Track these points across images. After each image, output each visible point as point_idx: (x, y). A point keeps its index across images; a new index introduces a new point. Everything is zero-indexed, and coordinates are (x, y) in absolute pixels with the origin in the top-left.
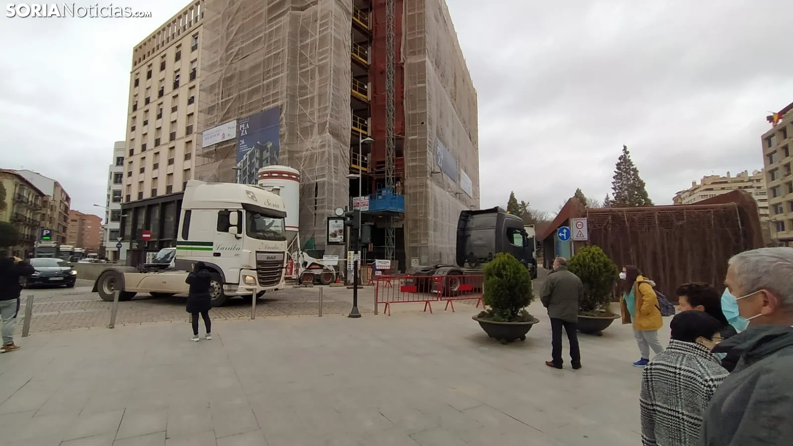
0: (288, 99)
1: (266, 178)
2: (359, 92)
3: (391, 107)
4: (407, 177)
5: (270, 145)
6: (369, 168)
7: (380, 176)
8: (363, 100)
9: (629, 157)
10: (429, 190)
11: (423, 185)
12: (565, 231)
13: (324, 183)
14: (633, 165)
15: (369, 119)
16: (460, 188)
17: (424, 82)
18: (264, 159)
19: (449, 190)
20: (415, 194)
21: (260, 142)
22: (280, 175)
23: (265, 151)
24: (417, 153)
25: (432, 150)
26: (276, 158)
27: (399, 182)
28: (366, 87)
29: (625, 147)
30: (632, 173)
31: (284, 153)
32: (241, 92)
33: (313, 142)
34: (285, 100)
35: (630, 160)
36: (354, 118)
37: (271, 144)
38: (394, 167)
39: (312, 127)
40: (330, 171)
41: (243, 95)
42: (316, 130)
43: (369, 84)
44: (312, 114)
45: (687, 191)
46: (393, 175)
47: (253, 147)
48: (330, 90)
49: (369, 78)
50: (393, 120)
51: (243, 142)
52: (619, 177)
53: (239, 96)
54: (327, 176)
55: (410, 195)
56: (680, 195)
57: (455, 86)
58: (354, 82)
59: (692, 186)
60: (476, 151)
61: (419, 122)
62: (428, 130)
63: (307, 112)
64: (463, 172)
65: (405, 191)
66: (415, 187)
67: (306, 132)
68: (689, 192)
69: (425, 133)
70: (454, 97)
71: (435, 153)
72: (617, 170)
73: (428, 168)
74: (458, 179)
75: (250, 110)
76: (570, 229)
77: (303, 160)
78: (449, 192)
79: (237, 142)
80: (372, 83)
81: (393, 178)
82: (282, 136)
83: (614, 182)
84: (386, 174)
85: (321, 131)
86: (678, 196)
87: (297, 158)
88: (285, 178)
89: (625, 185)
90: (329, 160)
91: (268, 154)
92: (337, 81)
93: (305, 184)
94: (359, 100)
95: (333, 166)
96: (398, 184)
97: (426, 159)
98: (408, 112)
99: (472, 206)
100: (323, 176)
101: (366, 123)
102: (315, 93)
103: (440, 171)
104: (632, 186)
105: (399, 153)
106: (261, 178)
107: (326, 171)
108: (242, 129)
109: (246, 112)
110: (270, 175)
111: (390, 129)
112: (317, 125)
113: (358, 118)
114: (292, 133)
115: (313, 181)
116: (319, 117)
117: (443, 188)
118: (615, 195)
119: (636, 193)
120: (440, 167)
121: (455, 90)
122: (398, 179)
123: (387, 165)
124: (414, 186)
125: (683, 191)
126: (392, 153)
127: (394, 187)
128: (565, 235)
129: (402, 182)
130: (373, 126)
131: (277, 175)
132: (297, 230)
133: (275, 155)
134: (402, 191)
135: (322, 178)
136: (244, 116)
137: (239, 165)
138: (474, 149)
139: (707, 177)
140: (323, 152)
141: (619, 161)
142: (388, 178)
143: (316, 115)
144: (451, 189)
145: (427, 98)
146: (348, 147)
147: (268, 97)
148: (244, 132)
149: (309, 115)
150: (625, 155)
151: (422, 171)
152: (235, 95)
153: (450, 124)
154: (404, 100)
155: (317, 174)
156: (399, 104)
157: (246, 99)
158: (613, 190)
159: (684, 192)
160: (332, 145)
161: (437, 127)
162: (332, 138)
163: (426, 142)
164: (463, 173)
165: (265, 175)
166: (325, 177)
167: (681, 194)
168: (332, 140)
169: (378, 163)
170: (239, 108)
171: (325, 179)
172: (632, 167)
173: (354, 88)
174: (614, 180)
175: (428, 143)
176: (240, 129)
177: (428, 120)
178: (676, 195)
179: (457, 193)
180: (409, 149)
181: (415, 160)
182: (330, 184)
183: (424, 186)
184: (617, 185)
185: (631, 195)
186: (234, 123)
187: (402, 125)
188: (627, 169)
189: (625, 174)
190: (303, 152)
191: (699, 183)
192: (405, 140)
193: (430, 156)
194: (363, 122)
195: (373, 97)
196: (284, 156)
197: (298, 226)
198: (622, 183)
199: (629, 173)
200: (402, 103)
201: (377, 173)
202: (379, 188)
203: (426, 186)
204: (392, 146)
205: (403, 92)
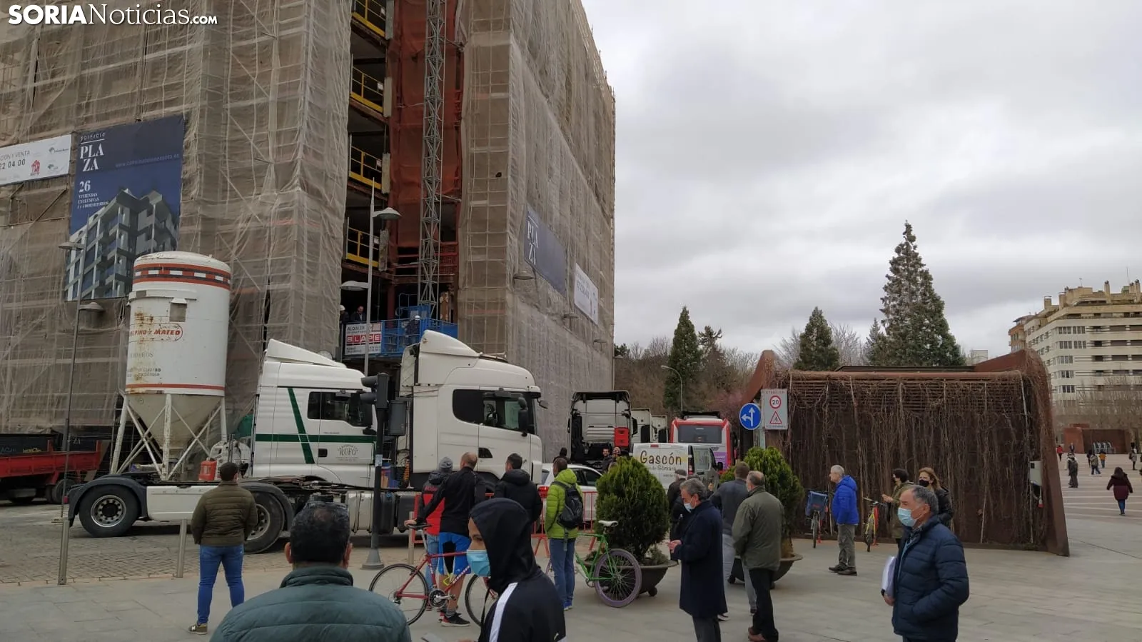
0: (206, 103)
1: (153, 278)
2: (364, 97)
3: (435, 137)
4: (464, 283)
5: (156, 199)
6: (383, 261)
7: (406, 280)
8: (373, 114)
9: (915, 247)
10: (509, 313)
11: (497, 303)
12: (752, 411)
13: (285, 294)
14: (922, 265)
15: (386, 157)
16: (572, 305)
17: (505, 89)
18: (140, 227)
19: (549, 310)
20: (480, 321)
21: (130, 190)
22: (188, 273)
23: (145, 212)
24: (486, 234)
25: (518, 233)
26: (172, 231)
27: (447, 293)
28: (380, 86)
29: (908, 227)
30: (920, 280)
31: (190, 221)
32: (86, 72)
33: (262, 203)
34: (197, 105)
35: (917, 254)
36: (355, 155)
37: (159, 198)
38: (437, 262)
39: (262, 169)
40: (299, 270)
41: (93, 77)
42: (270, 177)
43: (389, 81)
44: (262, 141)
45: (1036, 317)
46: (435, 278)
47: (114, 201)
48: (304, 96)
49: (390, 66)
50: (438, 163)
51: (86, 185)
52: (895, 288)
53: (82, 78)
54: (293, 279)
55: (469, 322)
56: (1023, 326)
57: (569, 91)
58: (356, 75)
59: (1043, 308)
60: (609, 223)
61: (491, 173)
62: (510, 188)
63: (251, 136)
64: (578, 268)
65: (460, 313)
66: (480, 306)
67: (247, 179)
68: (1037, 320)
69: (504, 196)
70: (564, 115)
71: (523, 234)
72: (891, 274)
73: (508, 269)
74: (568, 288)
75: (107, 116)
76: (760, 407)
77: (236, 241)
78: (549, 314)
79: (73, 184)
80: (393, 77)
81: (434, 286)
82: (188, 182)
83: (886, 297)
84: (420, 275)
85: (283, 180)
86: (1018, 325)
87: (224, 235)
88: (199, 280)
89: (907, 305)
90: (298, 245)
91: (152, 220)
92: (320, 78)
93: (239, 295)
94: (364, 115)
95: (305, 258)
96: (445, 298)
97: (504, 250)
98: (469, 148)
99: (596, 341)
100: (285, 278)
101: (378, 163)
102: (271, 98)
103: (531, 275)
104: (920, 309)
105: (449, 232)
106: (141, 279)
107: (293, 270)
108: (86, 155)
109: (99, 118)
110: (165, 273)
111: (430, 183)
112: (272, 169)
113: (363, 154)
114: (212, 180)
115: (262, 289)
116: (278, 151)
117: (537, 307)
118: (887, 325)
119: (927, 322)
120: (531, 264)
121: (569, 99)
122: (444, 288)
123: (421, 255)
124: (477, 304)
125: (1027, 316)
126: (433, 233)
127: (435, 303)
128: (751, 419)
129: (453, 293)
130: (396, 171)
131: (180, 273)
132: (221, 393)
133: (169, 225)
134: (452, 311)
135: (282, 281)
136: (94, 126)
137: (74, 238)
138: (604, 220)
139: (1071, 290)
140: (286, 229)
141: (896, 256)
142: (423, 285)
143: (272, 145)
144: (554, 309)
145: (511, 123)
146: (340, 218)
147: (154, 92)
148: (91, 164)
149: (256, 144)
150: (907, 244)
151: (494, 275)
152: (69, 77)
153: (557, 171)
154: (462, 121)
155: (268, 273)
156: (453, 129)
157: (98, 89)
158: (883, 314)
159: (1029, 319)
160: (306, 212)
161: (529, 182)
162: (306, 198)
163: (506, 215)
164: (580, 276)
165: (151, 272)
166: (289, 281)
167: (1024, 322)
168: (306, 201)
169: (402, 250)
170: (79, 108)
171: (289, 285)
172: (920, 269)
173: (356, 88)
174: (885, 294)
175: (509, 217)
176: (82, 157)
177: (510, 169)
178: (1015, 324)
179: (565, 317)
180: (469, 227)
181: (480, 251)
182: (299, 296)
183: (499, 305)
184: (892, 303)
185: (918, 326)
186: (66, 141)
187: (456, 175)
188: (911, 273)
189: (907, 283)
190: (238, 223)
191: (1056, 302)
192: (463, 205)
193: (513, 242)
194: (373, 162)
195: (397, 111)
196: (191, 228)
197: (222, 384)
198: (901, 302)
199: (915, 282)
200: (458, 129)
201: (399, 271)
202: (402, 305)
203: (503, 305)
204: (435, 218)
205: (459, 105)
